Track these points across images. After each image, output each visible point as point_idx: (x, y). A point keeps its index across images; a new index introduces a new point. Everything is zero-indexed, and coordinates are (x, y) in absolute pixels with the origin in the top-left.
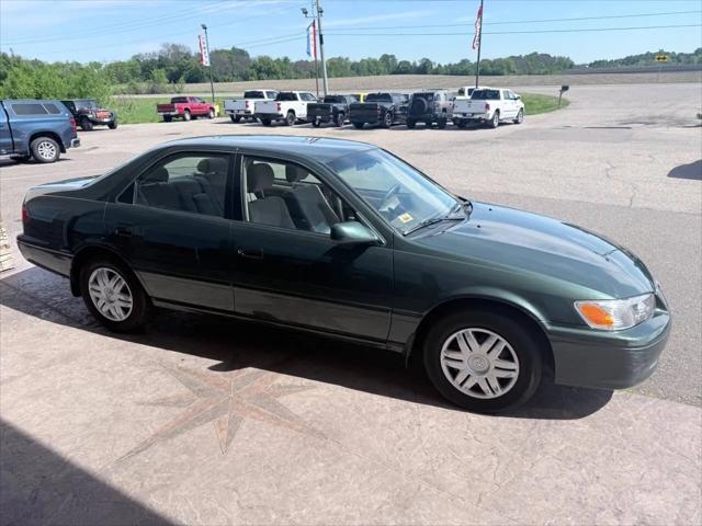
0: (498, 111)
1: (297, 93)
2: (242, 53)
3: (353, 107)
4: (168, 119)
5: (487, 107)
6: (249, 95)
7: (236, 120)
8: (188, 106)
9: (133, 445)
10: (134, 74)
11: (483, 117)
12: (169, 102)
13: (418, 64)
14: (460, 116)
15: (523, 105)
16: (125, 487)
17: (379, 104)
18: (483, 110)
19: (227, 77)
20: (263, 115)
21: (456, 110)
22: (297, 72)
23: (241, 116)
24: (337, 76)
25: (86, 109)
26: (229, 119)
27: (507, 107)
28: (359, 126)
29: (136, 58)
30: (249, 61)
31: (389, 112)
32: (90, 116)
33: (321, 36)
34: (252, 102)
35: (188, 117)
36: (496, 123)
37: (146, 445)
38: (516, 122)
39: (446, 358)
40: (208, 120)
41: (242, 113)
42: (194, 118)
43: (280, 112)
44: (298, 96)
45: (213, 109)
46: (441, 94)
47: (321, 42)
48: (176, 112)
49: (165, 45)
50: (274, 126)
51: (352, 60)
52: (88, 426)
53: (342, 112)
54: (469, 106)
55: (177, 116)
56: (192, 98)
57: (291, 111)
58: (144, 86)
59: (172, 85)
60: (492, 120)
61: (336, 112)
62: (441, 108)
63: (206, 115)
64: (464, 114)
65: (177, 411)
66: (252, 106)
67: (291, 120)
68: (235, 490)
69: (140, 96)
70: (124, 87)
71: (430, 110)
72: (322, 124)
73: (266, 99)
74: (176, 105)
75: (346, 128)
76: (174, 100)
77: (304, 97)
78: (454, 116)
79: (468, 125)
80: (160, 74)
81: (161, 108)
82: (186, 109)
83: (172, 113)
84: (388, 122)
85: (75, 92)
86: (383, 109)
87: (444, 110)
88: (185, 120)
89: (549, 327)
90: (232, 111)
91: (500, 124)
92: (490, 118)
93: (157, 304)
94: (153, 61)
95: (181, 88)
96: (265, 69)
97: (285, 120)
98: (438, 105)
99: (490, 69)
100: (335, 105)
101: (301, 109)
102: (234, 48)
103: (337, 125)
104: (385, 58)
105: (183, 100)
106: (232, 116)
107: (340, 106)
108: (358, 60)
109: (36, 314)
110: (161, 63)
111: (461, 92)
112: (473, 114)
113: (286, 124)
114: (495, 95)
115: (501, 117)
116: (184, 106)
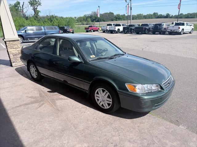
0: (183, 29)
1: (121, 24)
2: (112, 14)
3: (136, 28)
4: (87, 31)
5: (179, 28)
6: (108, 25)
7: (104, 32)
8: (92, 28)
9: (18, 105)
10: (84, 20)
11: (177, 31)
12: (88, 27)
13: (165, 15)
14: (170, 31)
15: (193, 28)
16: (9, 114)
17: (144, 27)
18: (178, 29)
19: (107, 20)
20: (111, 30)
21: (169, 29)
22: (127, 18)
23: (105, 31)
24: (139, 19)
25: (67, 28)
26: (102, 32)
27: (187, 28)
28: (138, 33)
29: (85, 16)
30: (114, 15)
31: (147, 29)
32: (68, 30)
33: (131, 8)
34: (108, 27)
35: (92, 31)
36: (182, 33)
37: (21, 106)
38: (190, 33)
39: (96, 96)
40: (97, 32)
41: (106, 30)
42: (94, 31)
43: (115, 30)
44: (121, 25)
45: (99, 29)
46: (165, 24)
47: (131, 10)
48: (89, 30)
49: (92, 12)
50: (113, 33)
51: (144, 15)
52: (13, 100)
53: (133, 29)
54: (173, 28)
55: (89, 31)
56: (94, 26)
57: (119, 29)
58: (85, 23)
59: (92, 23)
60: (181, 32)
61: (131, 29)
62: (164, 28)
63: (97, 31)
64: (171, 30)
65: (33, 100)
66: (108, 28)
67: (118, 32)
68: (30, 119)
69: (84, 26)
70: (80, 23)
71: (160, 29)
72: (127, 33)
73: (113, 26)
74: (89, 28)
75: (134, 34)
76: (89, 27)
77: (123, 25)
78: (168, 31)
79: (172, 34)
80: (89, 19)
81: (86, 29)
82: (92, 29)
83: (88, 30)
84: (147, 32)
85: (67, 24)
86: (145, 29)
87: (165, 29)
88: (91, 32)
89: (118, 90)
90: (103, 29)
91: (183, 34)
92: (180, 31)
93: (42, 74)
94: (89, 16)
95: (94, 23)
96: (118, 18)
97: (116, 32)
98: (163, 27)
99: (190, 16)
100: (131, 27)
101: (121, 28)
102: (110, 12)
103: (131, 33)
104: (155, 14)
105: (91, 26)
106: (103, 31)
107: (133, 28)
108: (146, 15)
109: (22, 75)
110: (91, 17)
111: (173, 23)
112: (174, 30)
113: (117, 33)
114: (183, 24)
115: (184, 31)
116: (91, 28)
